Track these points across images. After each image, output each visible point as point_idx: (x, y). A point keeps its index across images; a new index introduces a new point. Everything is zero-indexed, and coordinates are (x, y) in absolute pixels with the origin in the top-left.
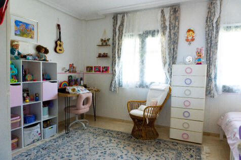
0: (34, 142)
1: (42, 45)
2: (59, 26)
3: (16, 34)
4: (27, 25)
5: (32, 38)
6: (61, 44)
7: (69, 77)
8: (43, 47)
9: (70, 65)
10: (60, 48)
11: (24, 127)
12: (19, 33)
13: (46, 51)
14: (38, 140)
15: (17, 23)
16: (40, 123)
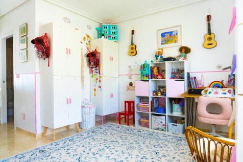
0: (158, 129)
2: (209, 17)
3: (162, 44)
4: (171, 33)
5: (175, 42)
8: (184, 48)
10: (211, 42)
11: (152, 114)
12: (164, 42)
13: (188, 51)
14: (162, 130)
15: (163, 35)
16: (165, 115)
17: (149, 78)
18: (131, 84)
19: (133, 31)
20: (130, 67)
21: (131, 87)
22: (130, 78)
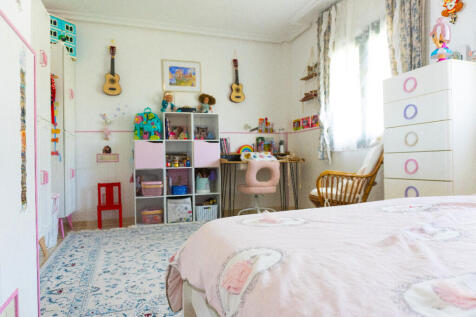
0: (181, 220)
1: (206, 93)
2: (235, 61)
3: (171, 84)
4: (185, 69)
5: (192, 85)
6: (240, 87)
7: (257, 139)
8: (207, 96)
9: (261, 120)
10: (239, 94)
11: (168, 198)
12: (175, 82)
13: (212, 101)
14: (188, 220)
15: (172, 70)
16: (191, 197)
17: (162, 138)
18: (107, 150)
19: (113, 49)
20: (104, 116)
21: (107, 156)
22: (107, 139)
